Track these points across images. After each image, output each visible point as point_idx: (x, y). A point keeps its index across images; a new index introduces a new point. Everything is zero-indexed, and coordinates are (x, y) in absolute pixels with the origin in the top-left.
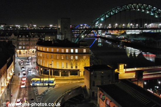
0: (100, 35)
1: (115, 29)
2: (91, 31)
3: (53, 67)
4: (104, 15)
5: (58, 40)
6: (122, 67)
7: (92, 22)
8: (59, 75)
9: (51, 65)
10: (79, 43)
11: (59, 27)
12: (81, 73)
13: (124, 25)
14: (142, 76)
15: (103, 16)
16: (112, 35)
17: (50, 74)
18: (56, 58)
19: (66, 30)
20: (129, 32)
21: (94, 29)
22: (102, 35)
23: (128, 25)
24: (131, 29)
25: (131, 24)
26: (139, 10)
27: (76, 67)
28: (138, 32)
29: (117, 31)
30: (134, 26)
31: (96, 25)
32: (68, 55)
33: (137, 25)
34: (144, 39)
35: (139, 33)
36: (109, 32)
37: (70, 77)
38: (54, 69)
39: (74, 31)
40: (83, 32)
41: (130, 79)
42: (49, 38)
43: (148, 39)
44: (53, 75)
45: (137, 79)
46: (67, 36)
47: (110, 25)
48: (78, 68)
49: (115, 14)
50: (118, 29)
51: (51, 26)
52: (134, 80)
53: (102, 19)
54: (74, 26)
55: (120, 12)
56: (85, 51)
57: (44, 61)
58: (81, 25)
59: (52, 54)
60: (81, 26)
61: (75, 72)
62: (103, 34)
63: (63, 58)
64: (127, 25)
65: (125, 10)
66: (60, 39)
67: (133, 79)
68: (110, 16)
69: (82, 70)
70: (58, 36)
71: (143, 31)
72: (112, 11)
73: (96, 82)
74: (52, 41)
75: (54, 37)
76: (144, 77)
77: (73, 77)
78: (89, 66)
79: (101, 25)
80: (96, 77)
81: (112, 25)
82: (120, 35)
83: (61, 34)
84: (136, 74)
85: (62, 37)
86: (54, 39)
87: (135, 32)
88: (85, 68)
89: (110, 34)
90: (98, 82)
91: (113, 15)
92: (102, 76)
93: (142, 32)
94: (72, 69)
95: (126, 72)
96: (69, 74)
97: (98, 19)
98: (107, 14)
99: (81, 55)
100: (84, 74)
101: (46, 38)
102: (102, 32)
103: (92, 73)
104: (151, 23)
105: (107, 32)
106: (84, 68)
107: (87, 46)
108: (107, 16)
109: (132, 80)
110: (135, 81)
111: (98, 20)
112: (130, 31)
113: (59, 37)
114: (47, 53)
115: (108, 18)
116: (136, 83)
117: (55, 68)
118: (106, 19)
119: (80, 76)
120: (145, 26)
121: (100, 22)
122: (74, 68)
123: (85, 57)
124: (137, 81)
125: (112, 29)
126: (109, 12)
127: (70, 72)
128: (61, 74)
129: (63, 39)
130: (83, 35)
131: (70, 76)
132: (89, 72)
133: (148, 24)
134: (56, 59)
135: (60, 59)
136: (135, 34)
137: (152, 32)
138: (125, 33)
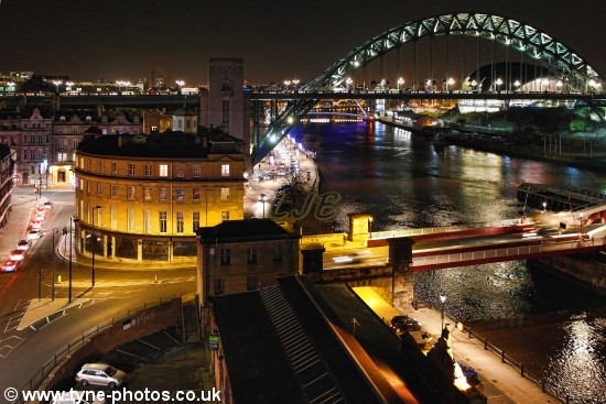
20: (467, 107)
22: (386, 115)
23: (466, 83)
28: (492, 106)
29: (435, 103)
34: (509, 128)
35: (497, 110)
36: (412, 105)
43: (522, 129)
68: (398, 45)
71: (511, 104)
82: (439, 116)
87: (485, 105)
89: (409, 113)
93: (507, 105)
102: (389, 108)
112: (471, 102)
115: (391, 50)
133: (523, 81)
136: (486, 112)
137: (540, 105)
138: (456, 110)
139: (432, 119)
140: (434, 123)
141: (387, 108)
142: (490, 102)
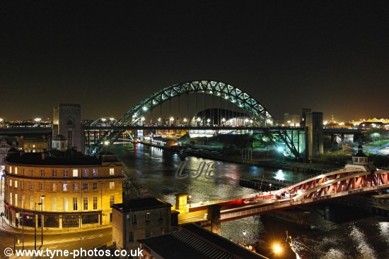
0: (140, 139)
1: (169, 128)
2: (124, 131)
3: (44, 210)
4: (149, 101)
5: (55, 151)
6: (183, 201)
7: (126, 114)
8: (58, 226)
9: (40, 204)
10: (100, 157)
11: (57, 122)
12: (106, 219)
13: (185, 120)
14: (219, 214)
15: (147, 102)
16: (164, 140)
17: (37, 226)
18: (52, 189)
19: (71, 129)
20: (194, 134)
21: (129, 128)
22: (144, 139)
23: (194, 120)
24: (199, 128)
25: (199, 119)
26: (211, 92)
27: (95, 206)
28: (209, 134)
29: (172, 132)
30: (203, 123)
31: (133, 120)
32: (77, 181)
33: (209, 120)
34: (220, 146)
35: (212, 136)
36: (159, 133)
37: (82, 227)
38: (46, 213)
39: (88, 133)
40: (106, 133)
41: (199, 223)
42: (32, 148)
43: (228, 147)
44: (46, 226)
45: (210, 222)
46: (73, 142)
47: (159, 120)
48: (99, 208)
49: (170, 98)
50: (173, 128)
51: (38, 120)
52: (205, 223)
53: (145, 109)
54: (87, 121)
55: (179, 94)
56: (112, 171)
57: (24, 197)
58: (104, 120)
59: (42, 181)
60: (102, 122)
61: (92, 217)
62: (148, 138)
63: (65, 189)
64: (190, 121)
65: (187, 92)
66: (59, 149)
67: (203, 221)
68: (161, 102)
69: (107, 211)
70: (53, 142)
71: (221, 132)
72: (163, 93)
73: (135, 234)
74: (41, 153)
75: (45, 145)
76: (223, 217)
77: (89, 226)
78: (120, 201)
79: (143, 119)
80: (135, 223)
81: (164, 121)
82: (178, 140)
83: (61, 138)
84: (208, 213)
85: (63, 146)
86: (44, 149)
87: (205, 133)
88: (114, 206)
89: (160, 138)
90: (140, 234)
91: (165, 100)
92: (147, 222)
93: (217, 133)
94: (86, 211)
95: (191, 210)
96: (80, 221)
97: (138, 107)
98: (154, 98)
99: (105, 180)
100: (111, 220)
101: (26, 146)
102: (145, 135)
103: (128, 217)
104: (231, 117)
105: (154, 133)
106: (111, 207)
107: (117, 163)
108: (154, 103)
109: (202, 224)
110: (208, 225)
111: (138, 109)
112: (197, 131)
113: (56, 144)
114: (30, 180)
115: (156, 105)
116: (209, 229)
117: (49, 210)
118: (152, 108)
119: (103, 224)
120: (223, 122)
121: (142, 114)
122: (90, 208)
123: (112, 185)
124: (211, 225)
125: (163, 128)
126: (157, 95)
127: (82, 217)
128: (63, 222)
129: (66, 149)
130: (107, 140)
131: (81, 225)
132: (122, 214)
133: (227, 119)
134: (51, 191)
135: (60, 190)
136: (205, 137)
137: (234, 133)
138: (187, 135)
139: (175, 141)
140: (176, 144)
141: (144, 135)
142: (208, 131)
